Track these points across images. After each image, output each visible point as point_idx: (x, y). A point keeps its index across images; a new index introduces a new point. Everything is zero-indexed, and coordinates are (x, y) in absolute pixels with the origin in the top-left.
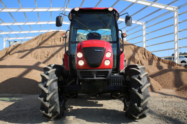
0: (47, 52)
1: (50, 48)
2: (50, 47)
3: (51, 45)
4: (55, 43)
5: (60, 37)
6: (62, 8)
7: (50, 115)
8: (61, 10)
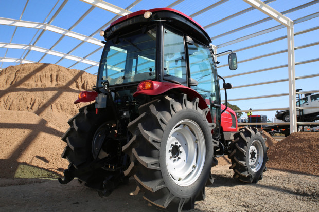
0: (30, 99)
4: (42, 83)
6: (39, 24)
8: (37, 26)
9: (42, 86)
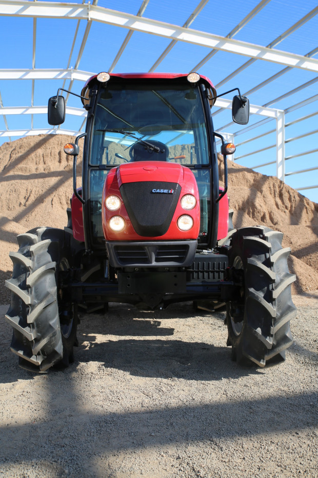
0: (25, 191)
1: (32, 181)
2: (31, 179)
3: (34, 172)
4: (45, 166)
5: (58, 151)
6: (62, 72)
7: (36, 360)
8: (59, 75)
9: (44, 170)
